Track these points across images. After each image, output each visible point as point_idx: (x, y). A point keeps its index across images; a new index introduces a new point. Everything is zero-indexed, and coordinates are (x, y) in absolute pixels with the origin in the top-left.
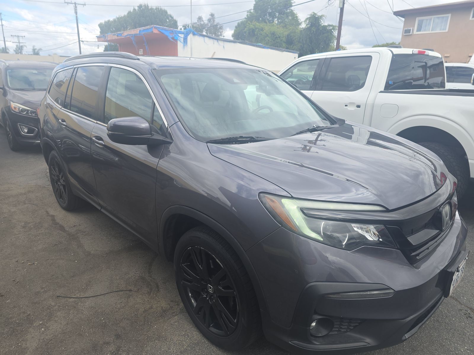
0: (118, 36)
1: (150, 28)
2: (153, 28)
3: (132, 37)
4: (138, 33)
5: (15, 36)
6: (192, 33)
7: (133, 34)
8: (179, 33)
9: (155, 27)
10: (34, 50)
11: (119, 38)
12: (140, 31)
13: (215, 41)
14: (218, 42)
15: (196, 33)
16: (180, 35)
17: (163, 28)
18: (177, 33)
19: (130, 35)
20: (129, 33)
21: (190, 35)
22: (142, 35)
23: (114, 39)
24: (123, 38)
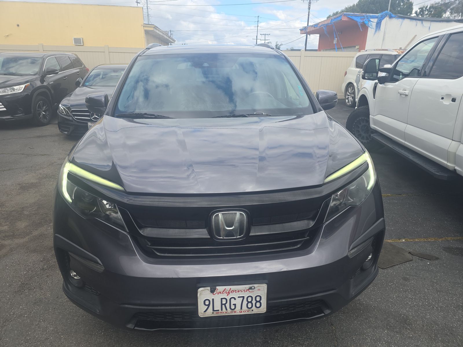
0: (314, 27)
1: (339, 15)
2: (343, 15)
3: (324, 27)
4: (330, 22)
5: (264, 34)
6: (388, 16)
7: (325, 24)
8: (371, 18)
9: (344, 14)
10: (276, 45)
11: (315, 29)
12: (331, 20)
13: (419, 23)
14: (422, 23)
15: (394, 15)
16: (371, 20)
17: (353, 14)
18: (369, 17)
19: (323, 25)
20: (323, 24)
21: (386, 18)
22: (332, 24)
23: (311, 30)
24: (318, 29)
